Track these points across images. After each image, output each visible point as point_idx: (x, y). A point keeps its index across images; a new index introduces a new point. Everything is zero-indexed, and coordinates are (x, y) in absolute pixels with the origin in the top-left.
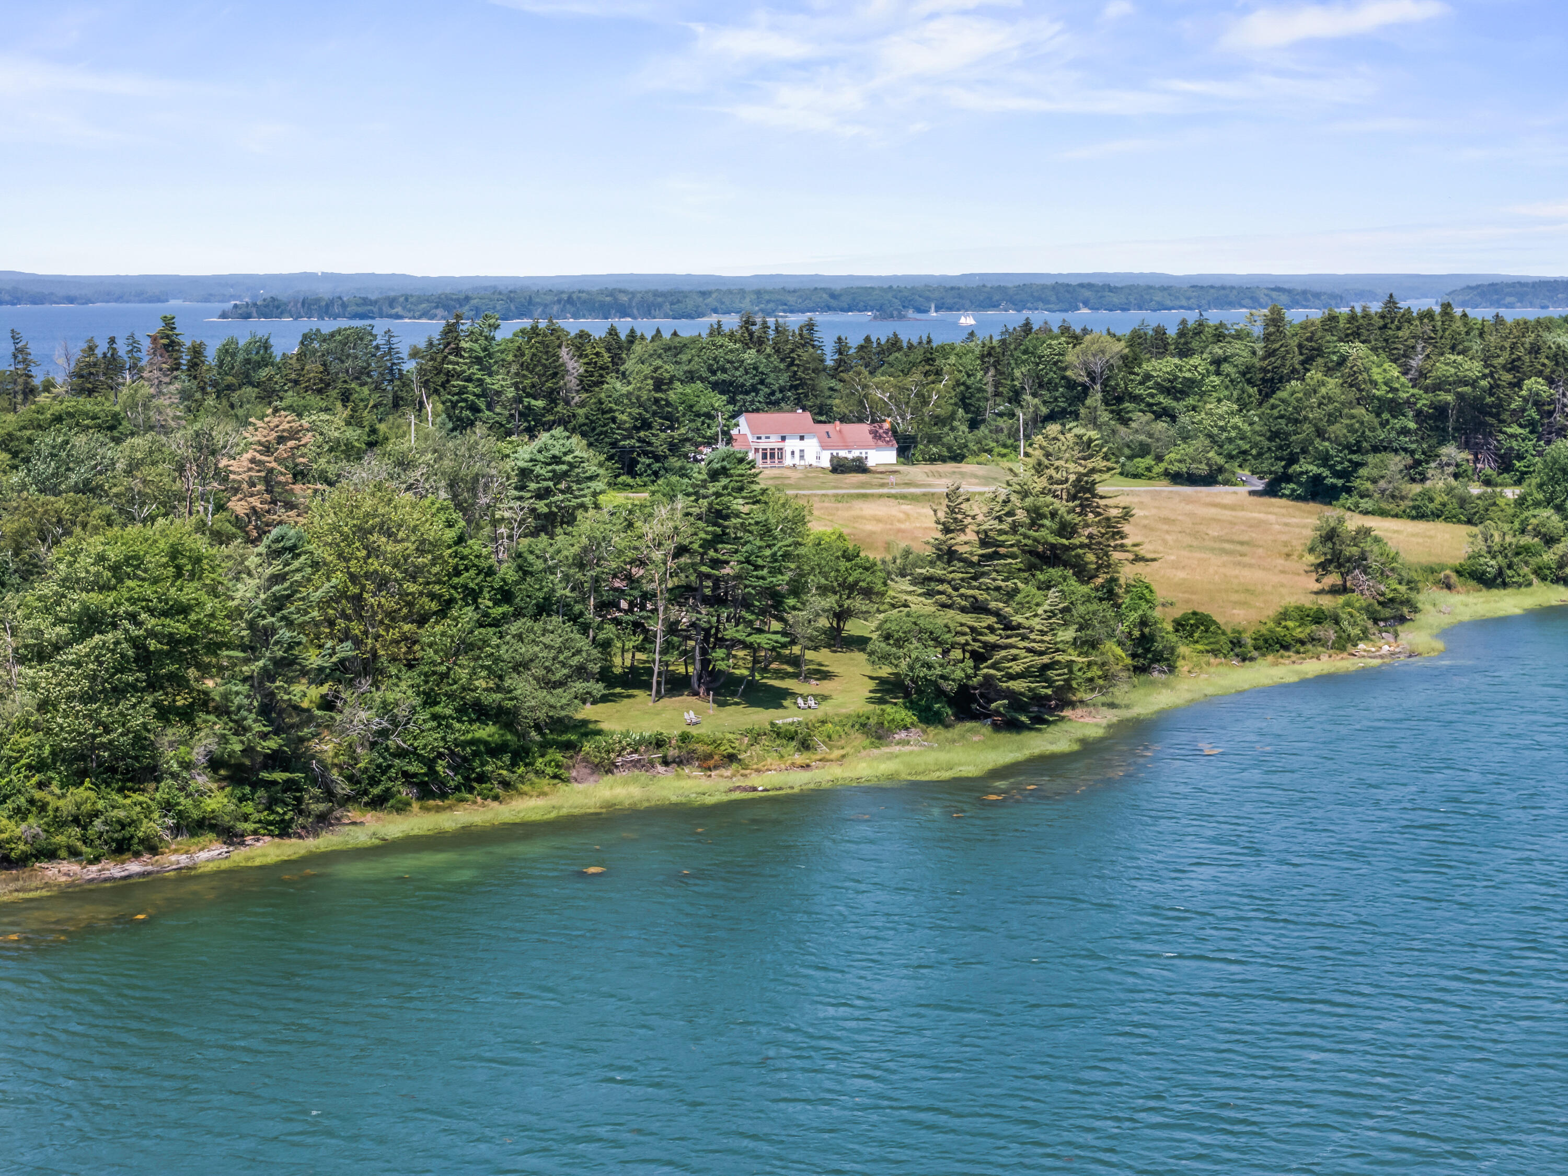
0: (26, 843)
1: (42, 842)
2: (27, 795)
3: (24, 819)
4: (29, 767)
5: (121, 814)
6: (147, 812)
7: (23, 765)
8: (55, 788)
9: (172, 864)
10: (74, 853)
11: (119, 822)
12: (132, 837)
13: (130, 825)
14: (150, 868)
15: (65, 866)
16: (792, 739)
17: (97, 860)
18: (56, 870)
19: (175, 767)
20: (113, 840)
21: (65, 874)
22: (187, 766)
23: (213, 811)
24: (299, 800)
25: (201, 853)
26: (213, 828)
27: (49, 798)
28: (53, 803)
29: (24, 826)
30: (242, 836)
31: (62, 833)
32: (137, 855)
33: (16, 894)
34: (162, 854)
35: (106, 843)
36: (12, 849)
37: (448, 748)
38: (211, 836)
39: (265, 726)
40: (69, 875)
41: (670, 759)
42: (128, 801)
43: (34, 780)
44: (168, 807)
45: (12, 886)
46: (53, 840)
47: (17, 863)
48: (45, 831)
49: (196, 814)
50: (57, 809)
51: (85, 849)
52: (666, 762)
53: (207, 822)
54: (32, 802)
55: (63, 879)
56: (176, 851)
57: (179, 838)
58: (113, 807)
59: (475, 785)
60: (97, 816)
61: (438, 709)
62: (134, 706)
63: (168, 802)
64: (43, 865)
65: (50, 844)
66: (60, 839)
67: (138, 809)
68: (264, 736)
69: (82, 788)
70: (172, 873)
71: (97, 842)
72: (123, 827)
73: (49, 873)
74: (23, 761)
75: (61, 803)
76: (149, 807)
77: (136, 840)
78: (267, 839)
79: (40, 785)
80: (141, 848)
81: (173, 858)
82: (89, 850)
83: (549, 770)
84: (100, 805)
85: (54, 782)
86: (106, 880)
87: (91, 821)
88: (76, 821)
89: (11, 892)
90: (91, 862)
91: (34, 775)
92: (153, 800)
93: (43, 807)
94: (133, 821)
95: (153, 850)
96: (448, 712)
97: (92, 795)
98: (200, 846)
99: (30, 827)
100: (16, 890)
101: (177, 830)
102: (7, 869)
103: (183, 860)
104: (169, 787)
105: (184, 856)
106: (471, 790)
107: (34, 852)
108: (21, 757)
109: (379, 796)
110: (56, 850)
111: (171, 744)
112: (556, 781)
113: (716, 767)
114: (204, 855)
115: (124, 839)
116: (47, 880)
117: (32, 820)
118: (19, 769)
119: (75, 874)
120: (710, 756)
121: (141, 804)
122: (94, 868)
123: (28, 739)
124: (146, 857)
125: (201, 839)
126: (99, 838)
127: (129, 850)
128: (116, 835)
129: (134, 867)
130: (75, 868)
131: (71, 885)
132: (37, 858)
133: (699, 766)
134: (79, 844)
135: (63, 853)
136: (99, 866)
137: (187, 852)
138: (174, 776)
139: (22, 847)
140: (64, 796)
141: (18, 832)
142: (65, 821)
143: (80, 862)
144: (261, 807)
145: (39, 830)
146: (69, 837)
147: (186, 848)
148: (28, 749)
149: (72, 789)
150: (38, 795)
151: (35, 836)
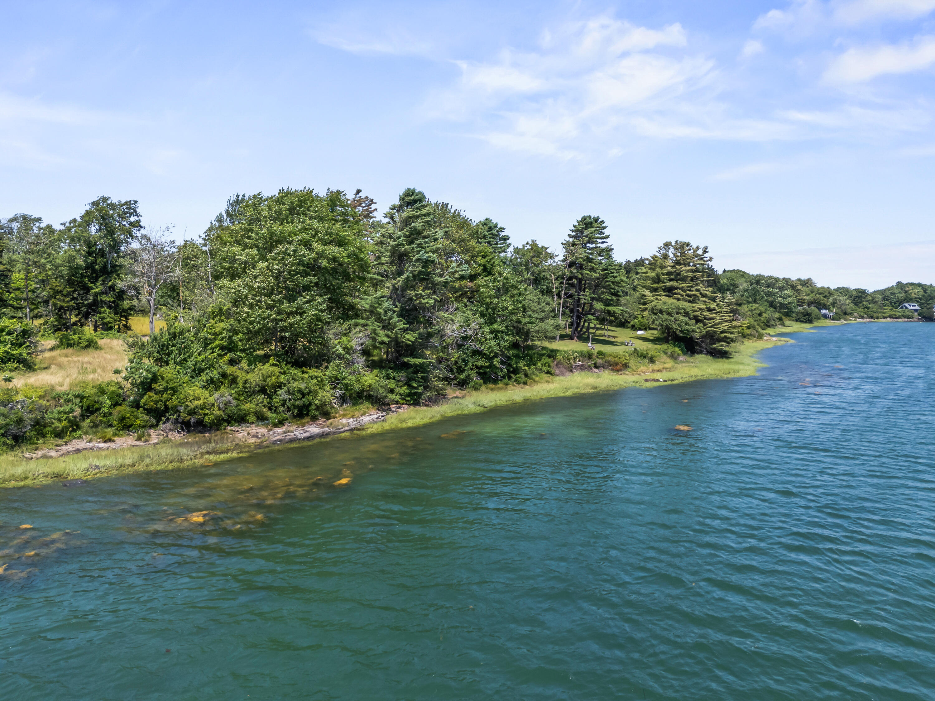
0: (219, 409)
1: (233, 409)
2: (220, 370)
3: (217, 388)
4: (222, 348)
5: (302, 386)
6: (321, 384)
7: (218, 346)
8: (244, 364)
9: (344, 426)
10: (261, 418)
11: (300, 391)
12: (310, 404)
13: (308, 394)
14: (326, 429)
15: (253, 429)
16: (645, 357)
17: (281, 423)
18: (245, 433)
19: (340, 350)
20: (295, 407)
21: (254, 436)
22: (348, 350)
23: (370, 386)
24: (426, 379)
25: (363, 417)
26: (369, 398)
27: (239, 373)
28: (242, 376)
29: (217, 395)
30: (389, 404)
31: (251, 402)
32: (314, 419)
33: (207, 456)
34: (334, 418)
35: (289, 409)
36: (205, 415)
37: (501, 351)
38: (367, 404)
39: (404, 324)
40: (257, 437)
41: (598, 365)
42: (306, 376)
43: (227, 358)
44: (336, 381)
45: (204, 448)
46: (243, 407)
47: (211, 427)
48: (236, 399)
49: (357, 387)
50: (246, 382)
51: (270, 414)
52: (596, 367)
53: (365, 394)
54: (224, 375)
55: (253, 440)
56: (344, 416)
57: (344, 406)
58: (295, 380)
59: (512, 375)
60: (280, 387)
61: (496, 326)
62: (308, 302)
63: (336, 378)
64: (233, 428)
65: (240, 410)
66: (249, 406)
67: (315, 381)
68: (405, 330)
69: (267, 365)
70: (347, 434)
71: (281, 409)
72: (303, 395)
73: (240, 435)
74: (217, 342)
75: (250, 376)
76: (322, 380)
77: (314, 407)
78: (406, 407)
79: (232, 362)
80: (317, 413)
81: (344, 421)
82: (274, 415)
83: (544, 369)
84: (282, 378)
85: (244, 361)
86: (292, 441)
87: (275, 392)
88: (263, 390)
89: (202, 454)
90: (276, 426)
91: (226, 354)
92: (325, 375)
93: (234, 381)
94: (310, 392)
95: (327, 415)
96: (501, 328)
97: (277, 370)
98: (362, 412)
99: (222, 395)
100: (208, 453)
101: (343, 399)
102: (201, 432)
103: (351, 422)
104: (338, 366)
105: (352, 420)
106: (510, 378)
107: (226, 417)
108: (215, 339)
109: (463, 380)
110: (246, 415)
111: (336, 334)
112: (549, 375)
113: (621, 370)
114: (366, 419)
115: (304, 405)
116: (237, 441)
117: (223, 389)
118: (213, 349)
119: (263, 436)
120: (617, 364)
121: (316, 377)
122: (279, 430)
123: (222, 325)
124: (321, 421)
125: (361, 406)
126: (283, 405)
127: (307, 415)
128: (298, 402)
129: (314, 429)
130: (263, 430)
131: (259, 446)
132: (229, 423)
133: (612, 370)
134: (265, 410)
135: (252, 418)
136: (284, 429)
137: (353, 417)
138: (340, 357)
139: (217, 412)
140: (252, 371)
141: (211, 399)
142: (254, 392)
143: (266, 425)
144: (400, 383)
145: (231, 398)
146: (257, 405)
147: (352, 414)
148: (221, 333)
149: (260, 366)
150: (230, 370)
151: (227, 404)
